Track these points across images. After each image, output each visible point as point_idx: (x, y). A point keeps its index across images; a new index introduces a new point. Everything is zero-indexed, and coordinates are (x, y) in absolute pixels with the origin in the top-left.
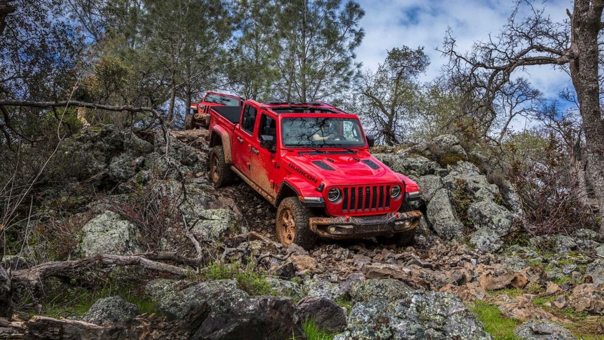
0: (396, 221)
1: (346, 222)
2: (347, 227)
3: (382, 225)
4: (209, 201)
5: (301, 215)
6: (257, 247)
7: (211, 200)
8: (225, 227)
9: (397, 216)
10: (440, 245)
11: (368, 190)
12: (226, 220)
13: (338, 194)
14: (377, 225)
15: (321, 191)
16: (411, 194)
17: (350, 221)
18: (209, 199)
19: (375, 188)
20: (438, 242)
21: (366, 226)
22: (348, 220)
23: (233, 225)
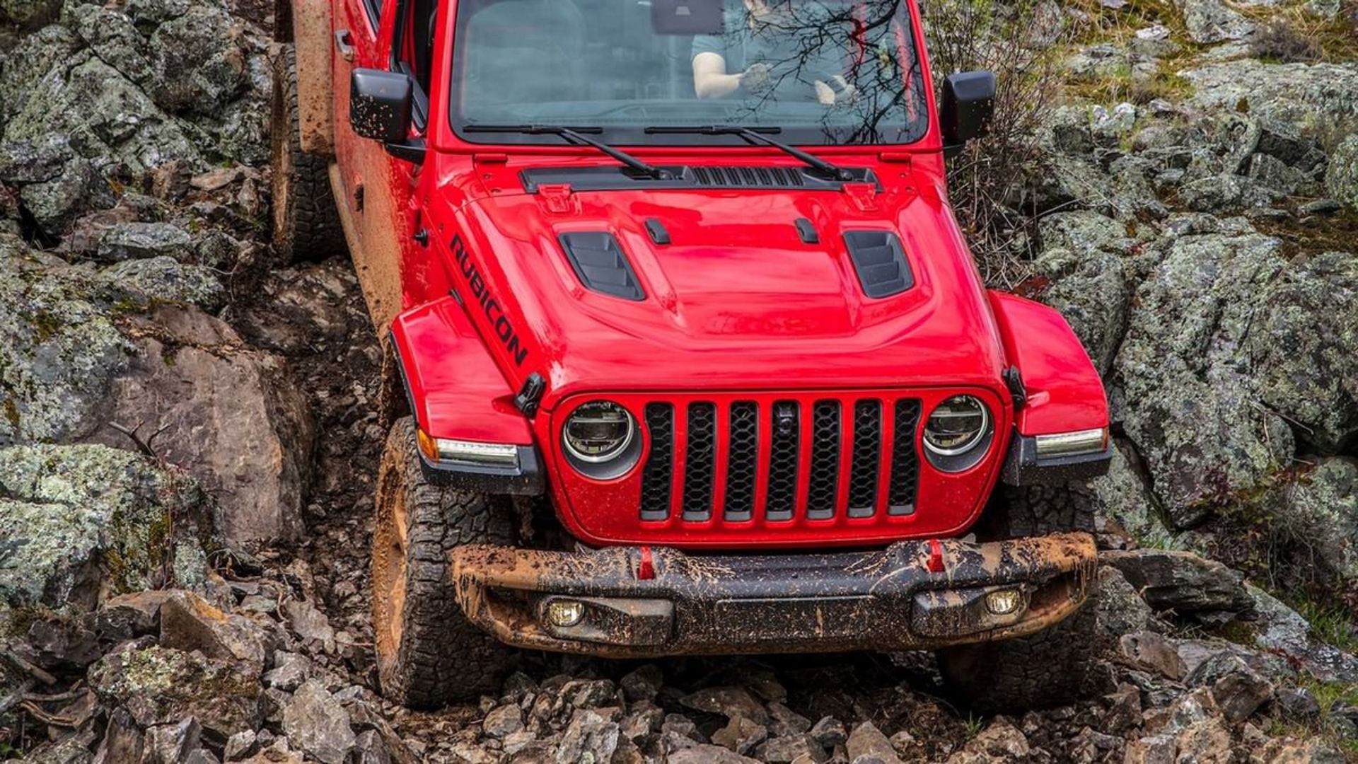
0: (924, 588)
1: (636, 584)
2: (635, 609)
3: (837, 607)
4: (122, 372)
5: (430, 525)
6: (150, 683)
7: (135, 368)
8: (84, 546)
9: (938, 565)
10: (1201, 723)
11: (785, 416)
12: (103, 510)
13: (622, 428)
14: (808, 607)
15: (530, 413)
16: (1046, 442)
17: (660, 581)
18: (125, 361)
19: (826, 407)
20: (1189, 704)
21: (746, 609)
22: (647, 572)
23: (142, 530)
